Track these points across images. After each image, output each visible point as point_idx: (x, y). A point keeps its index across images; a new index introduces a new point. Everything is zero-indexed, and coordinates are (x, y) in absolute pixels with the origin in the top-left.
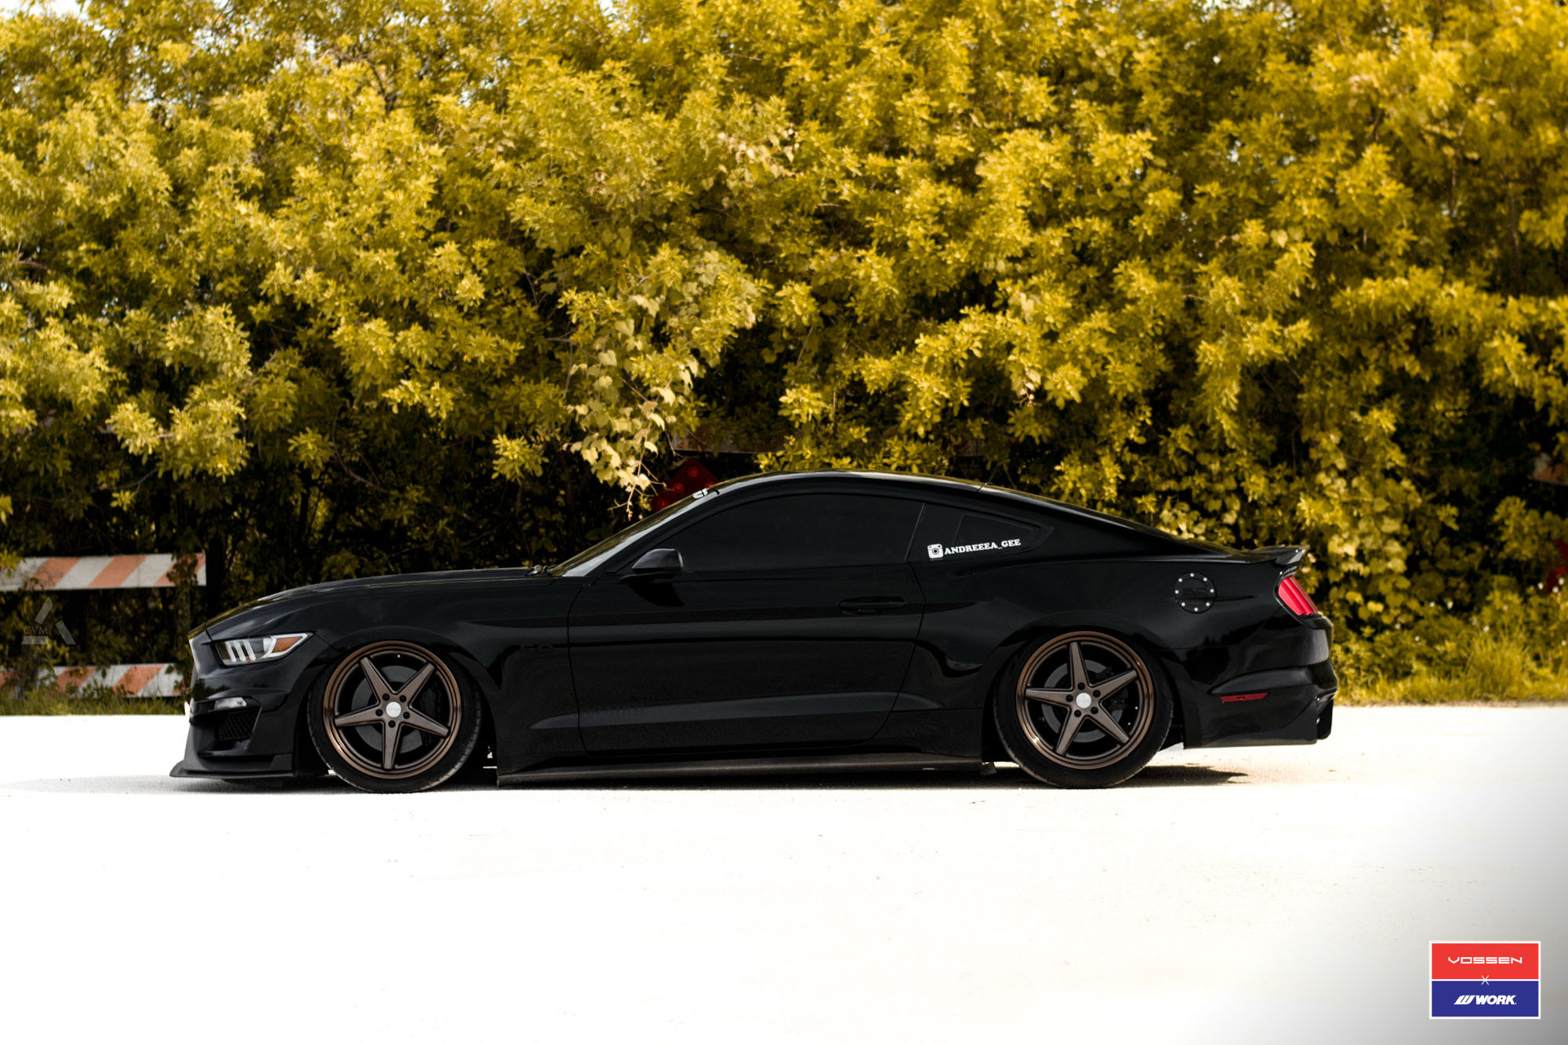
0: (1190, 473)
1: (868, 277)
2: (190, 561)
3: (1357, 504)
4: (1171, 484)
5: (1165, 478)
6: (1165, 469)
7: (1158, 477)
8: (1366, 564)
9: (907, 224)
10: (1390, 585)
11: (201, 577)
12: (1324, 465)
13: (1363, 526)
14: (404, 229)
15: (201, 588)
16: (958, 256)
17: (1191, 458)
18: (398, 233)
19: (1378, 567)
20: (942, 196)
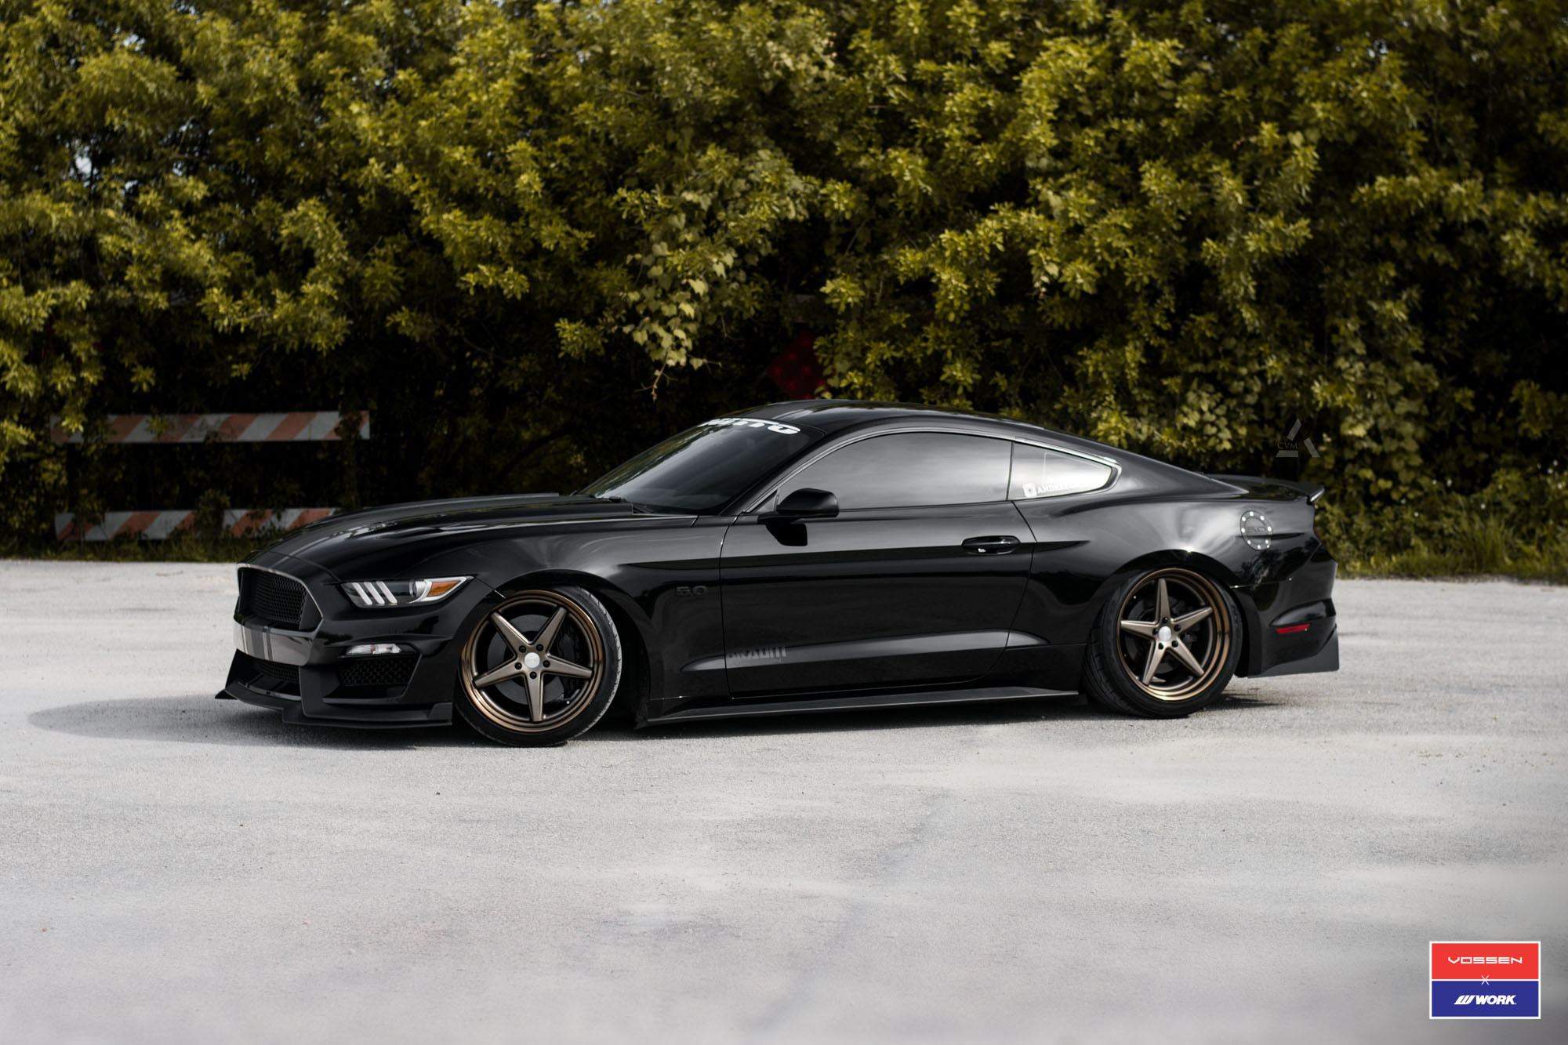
0: (1217, 356)
1: (901, 175)
2: (355, 418)
3: (1372, 387)
4: (1198, 367)
5: (1193, 360)
6: (1192, 352)
7: (1185, 360)
8: (1379, 442)
9: (946, 126)
10: (1402, 463)
11: (365, 432)
12: (1342, 349)
13: (1376, 407)
14: (489, 126)
15: (366, 441)
16: (987, 156)
17: (1214, 343)
18: (485, 131)
19: (1391, 445)
20: (984, 99)
